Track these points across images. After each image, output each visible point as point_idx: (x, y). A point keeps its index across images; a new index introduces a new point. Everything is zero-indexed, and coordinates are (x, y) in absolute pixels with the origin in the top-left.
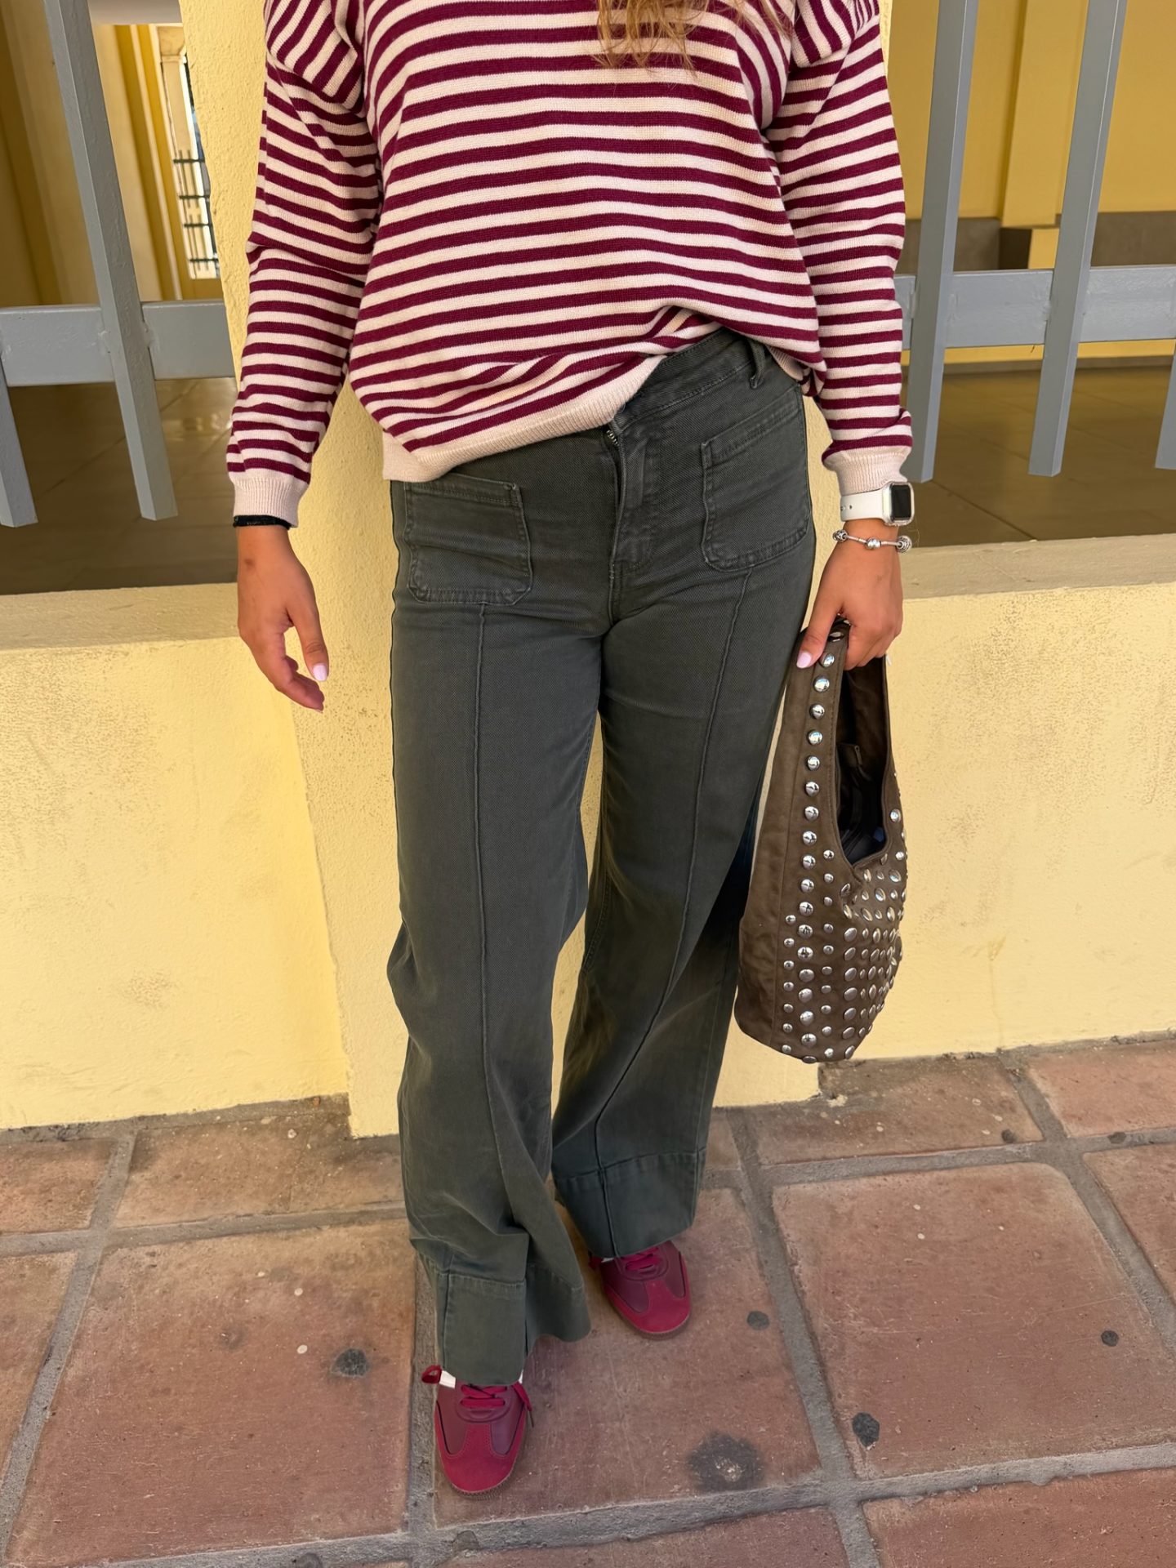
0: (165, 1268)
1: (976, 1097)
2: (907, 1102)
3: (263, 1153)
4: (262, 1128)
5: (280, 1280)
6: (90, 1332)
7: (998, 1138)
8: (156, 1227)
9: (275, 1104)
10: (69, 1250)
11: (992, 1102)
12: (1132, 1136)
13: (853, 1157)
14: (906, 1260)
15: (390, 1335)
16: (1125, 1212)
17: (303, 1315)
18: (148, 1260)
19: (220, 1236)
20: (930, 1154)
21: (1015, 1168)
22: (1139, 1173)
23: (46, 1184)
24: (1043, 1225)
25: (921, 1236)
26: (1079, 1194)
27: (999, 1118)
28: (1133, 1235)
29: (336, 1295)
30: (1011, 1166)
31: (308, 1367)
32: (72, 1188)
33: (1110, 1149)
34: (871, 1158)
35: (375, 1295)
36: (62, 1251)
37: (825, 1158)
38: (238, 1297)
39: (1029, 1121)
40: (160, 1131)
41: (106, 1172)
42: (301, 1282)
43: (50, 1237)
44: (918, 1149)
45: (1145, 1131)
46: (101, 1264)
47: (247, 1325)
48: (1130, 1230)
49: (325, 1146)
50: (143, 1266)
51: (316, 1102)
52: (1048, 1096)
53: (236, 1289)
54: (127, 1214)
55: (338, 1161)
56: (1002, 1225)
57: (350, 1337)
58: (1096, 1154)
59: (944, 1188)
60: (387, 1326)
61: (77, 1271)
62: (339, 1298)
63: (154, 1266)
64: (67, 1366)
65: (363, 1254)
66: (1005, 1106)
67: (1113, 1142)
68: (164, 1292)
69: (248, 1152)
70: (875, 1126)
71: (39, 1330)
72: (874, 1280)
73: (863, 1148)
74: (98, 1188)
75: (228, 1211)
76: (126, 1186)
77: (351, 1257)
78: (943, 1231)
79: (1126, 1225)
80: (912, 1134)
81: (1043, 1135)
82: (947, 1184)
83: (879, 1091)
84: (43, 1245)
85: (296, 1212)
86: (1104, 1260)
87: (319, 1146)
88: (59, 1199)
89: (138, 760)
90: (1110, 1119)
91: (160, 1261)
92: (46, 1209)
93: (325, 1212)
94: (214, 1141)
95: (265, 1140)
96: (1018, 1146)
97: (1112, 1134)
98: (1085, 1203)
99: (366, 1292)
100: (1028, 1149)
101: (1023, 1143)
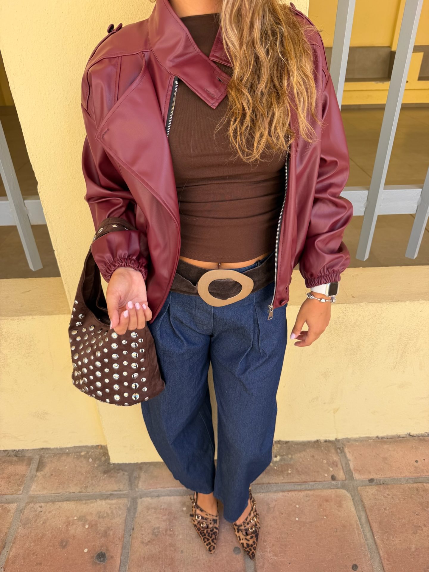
0: (45, 513)
1: (325, 459)
2: (301, 460)
3: (81, 467)
4: (81, 456)
5: (81, 521)
6: (18, 537)
7: (330, 477)
8: (44, 495)
9: (86, 447)
10: (14, 503)
11: (330, 462)
12: (377, 480)
13: (278, 483)
14: (290, 529)
15: (115, 547)
16: (369, 513)
17: (88, 536)
18: (39, 509)
19: (64, 501)
20: (305, 483)
21: (334, 491)
22: (376, 497)
23: (9, 474)
24: (340, 517)
25: (297, 519)
26: (354, 504)
27: (331, 469)
28: (370, 524)
29: (99, 529)
30: (333, 490)
31: (87, 558)
32: (17, 477)
33: (368, 486)
34: (285, 484)
35: (112, 530)
36: (12, 502)
37: (269, 483)
38: (67, 527)
39: (342, 471)
40: (47, 455)
41: (29, 471)
42: (88, 522)
43: (9, 497)
44: (301, 481)
45: (381, 478)
46: (24, 509)
47: (69, 539)
48: (369, 522)
49: (101, 466)
50: (38, 511)
51: (100, 447)
52: (350, 460)
53: (67, 524)
54: (35, 489)
55: (105, 472)
56: (326, 516)
57: (102, 546)
58: (362, 488)
59: (308, 498)
60: (114, 543)
61: (16, 511)
62: (100, 530)
63: (41, 511)
64: (10, 551)
65: (109, 512)
66: (334, 464)
67: (370, 483)
68: (44, 523)
69: (76, 466)
70: (288, 470)
71: (2, 536)
72: (278, 537)
73: (283, 480)
74: (26, 478)
75: (67, 490)
76: (35, 477)
77: (106, 513)
78: (305, 518)
79: (368, 520)
80: (300, 474)
81: (346, 478)
82: (309, 497)
83: (292, 455)
84: (6, 500)
85: (89, 492)
86: (359, 534)
87: (99, 466)
88: (13, 481)
89: (31, 350)
90: (370, 472)
91: (43, 509)
92: (8, 485)
93: (99, 493)
94: (65, 460)
95: (81, 462)
96: (336, 482)
97: (370, 479)
98: (355, 508)
99: (109, 528)
100: (339, 483)
101: (338, 480)
